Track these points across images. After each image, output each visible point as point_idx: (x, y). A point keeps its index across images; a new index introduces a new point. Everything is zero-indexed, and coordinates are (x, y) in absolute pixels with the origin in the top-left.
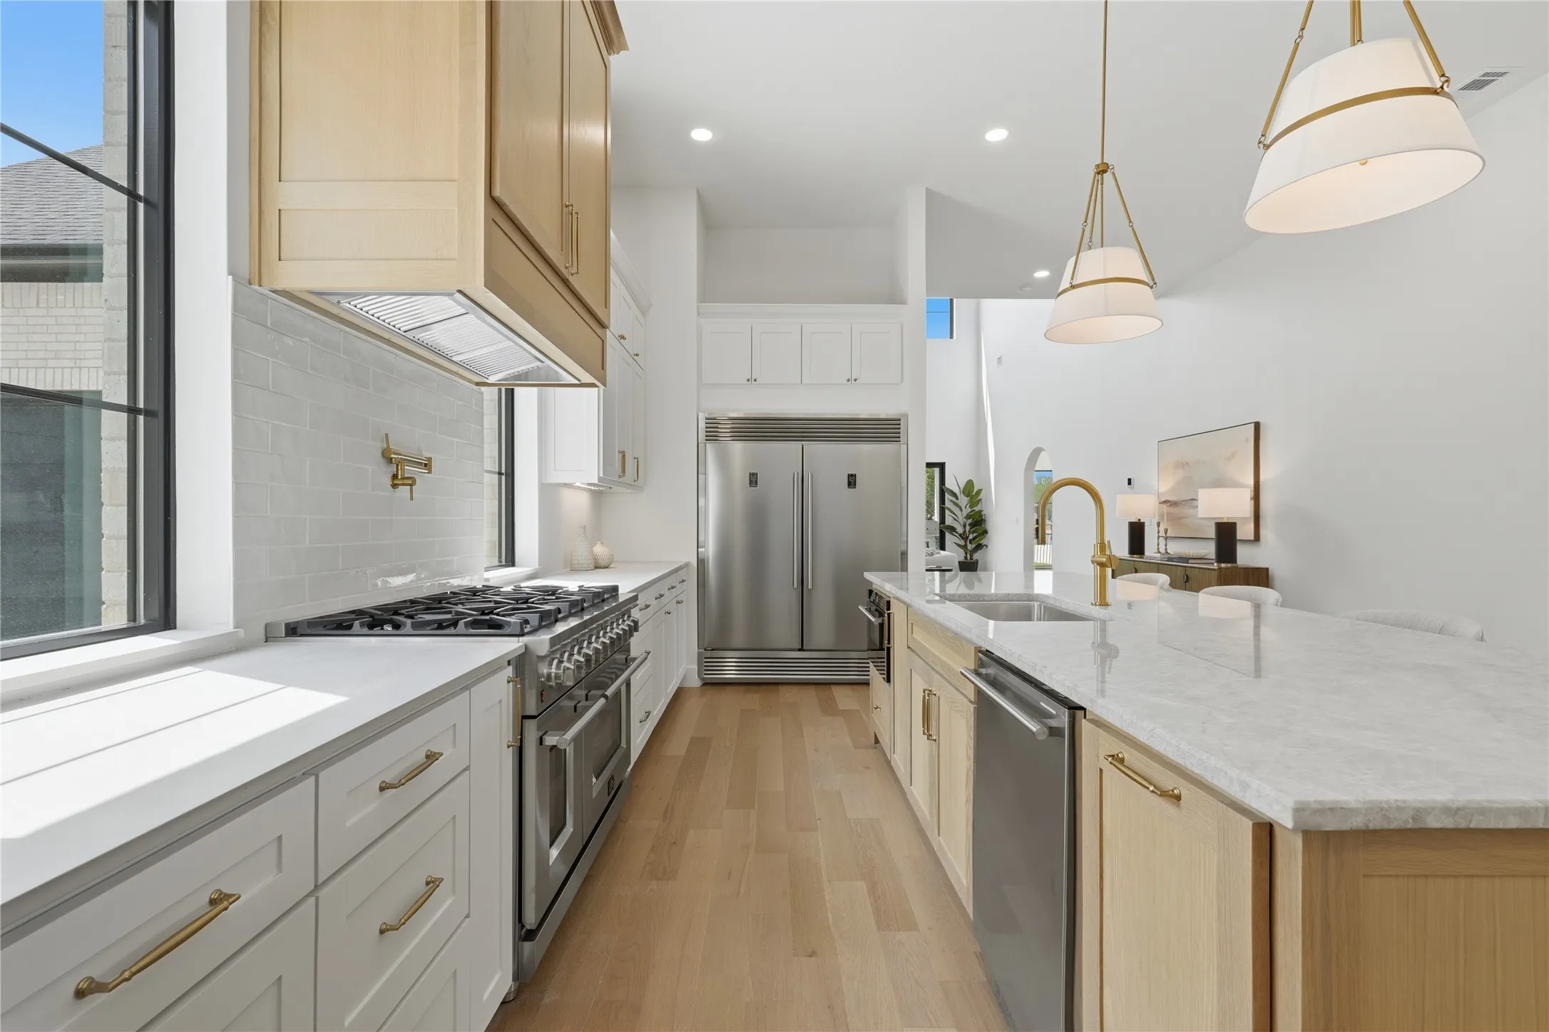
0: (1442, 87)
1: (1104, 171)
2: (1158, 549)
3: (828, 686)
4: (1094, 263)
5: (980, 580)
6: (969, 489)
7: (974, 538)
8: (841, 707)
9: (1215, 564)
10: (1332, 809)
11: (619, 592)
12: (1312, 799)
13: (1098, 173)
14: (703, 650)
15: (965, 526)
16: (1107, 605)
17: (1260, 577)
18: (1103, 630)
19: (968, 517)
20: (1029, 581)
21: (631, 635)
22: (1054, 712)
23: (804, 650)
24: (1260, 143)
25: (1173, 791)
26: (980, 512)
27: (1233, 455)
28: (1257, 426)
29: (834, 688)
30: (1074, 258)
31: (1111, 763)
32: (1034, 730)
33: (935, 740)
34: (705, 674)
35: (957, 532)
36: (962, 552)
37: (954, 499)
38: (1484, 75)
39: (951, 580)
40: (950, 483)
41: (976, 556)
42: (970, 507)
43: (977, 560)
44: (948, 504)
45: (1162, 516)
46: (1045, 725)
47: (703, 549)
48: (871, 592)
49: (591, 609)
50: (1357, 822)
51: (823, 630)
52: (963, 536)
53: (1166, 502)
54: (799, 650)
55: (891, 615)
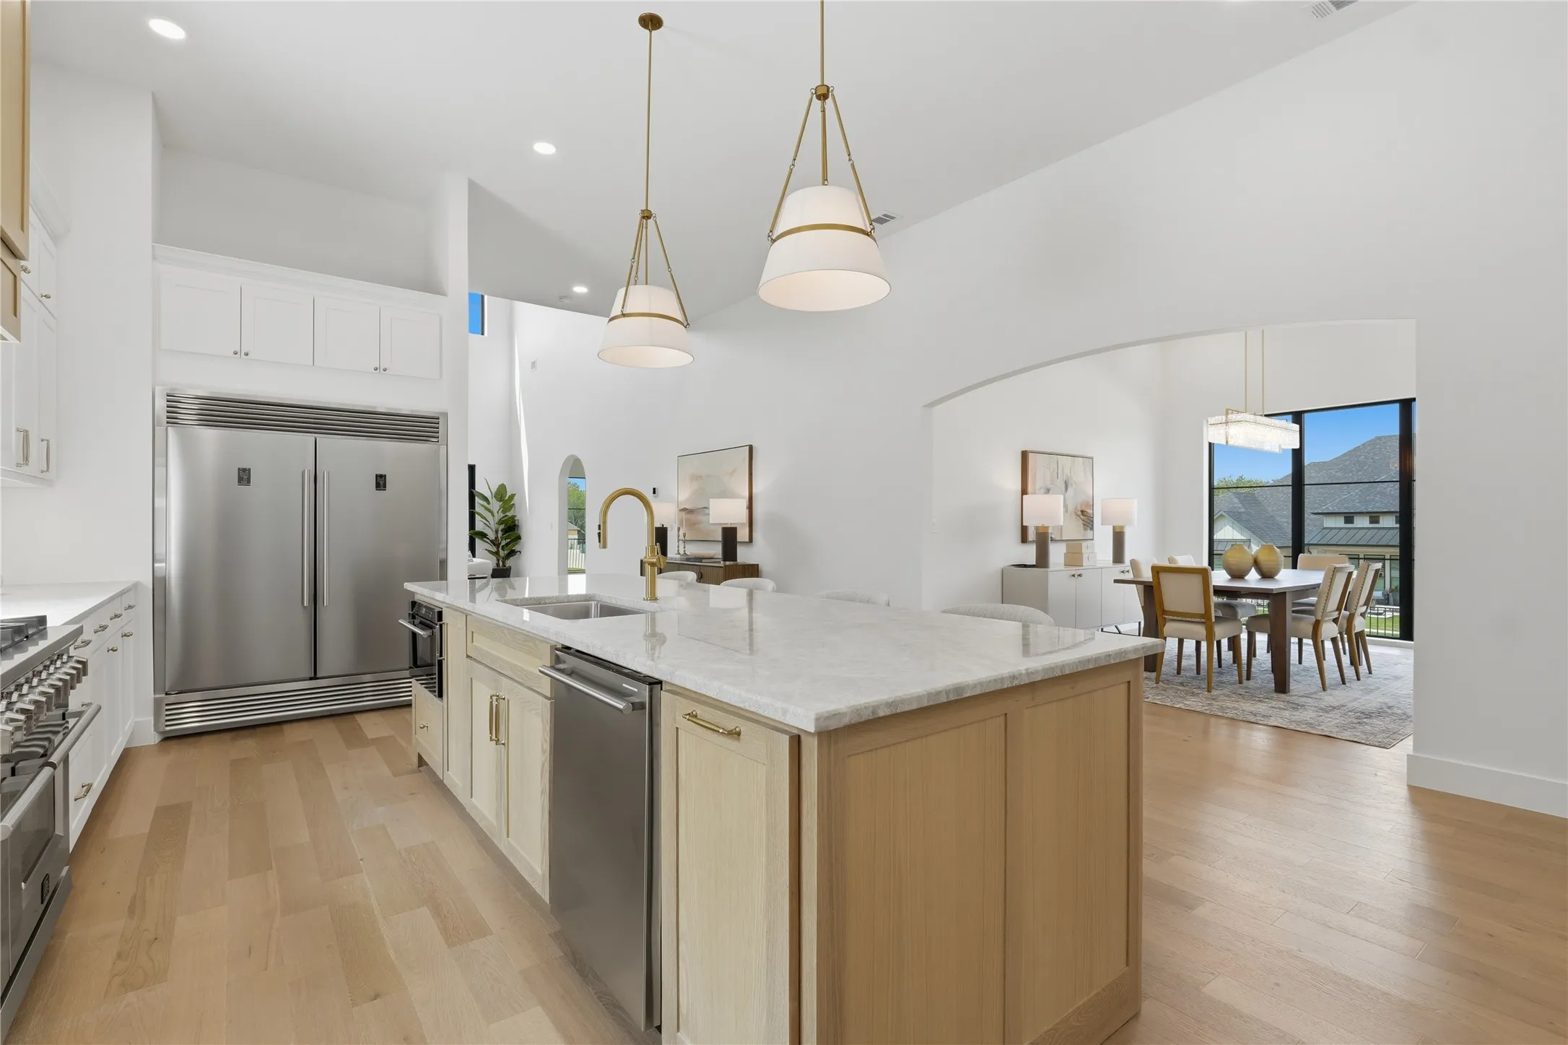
0: (871, 232)
1: (648, 217)
2: (678, 551)
3: (350, 716)
4: (641, 298)
5: (513, 588)
6: (501, 494)
7: (507, 544)
8: (370, 736)
9: (722, 562)
10: (834, 715)
11: (48, 626)
12: (824, 711)
13: (644, 217)
14: (164, 695)
15: (497, 532)
16: (656, 599)
17: (752, 571)
18: (653, 620)
19: (500, 522)
20: (563, 585)
21: (79, 681)
22: (636, 690)
23: (317, 679)
24: (769, 236)
25: (735, 729)
26: (513, 517)
27: (734, 471)
28: (751, 448)
29: (359, 718)
30: (625, 288)
31: (688, 720)
32: (621, 707)
33: (504, 744)
34: (166, 726)
35: (488, 539)
36: (494, 558)
37: (485, 503)
38: (884, 215)
39: (482, 588)
40: (480, 487)
41: (509, 563)
42: (504, 512)
43: (510, 567)
44: (478, 509)
45: (681, 522)
46: (627, 701)
47: (164, 565)
48: (414, 604)
49: (11, 650)
50: (846, 721)
51: (336, 655)
52: (495, 543)
53: (684, 510)
54: (311, 679)
55: (444, 627)
